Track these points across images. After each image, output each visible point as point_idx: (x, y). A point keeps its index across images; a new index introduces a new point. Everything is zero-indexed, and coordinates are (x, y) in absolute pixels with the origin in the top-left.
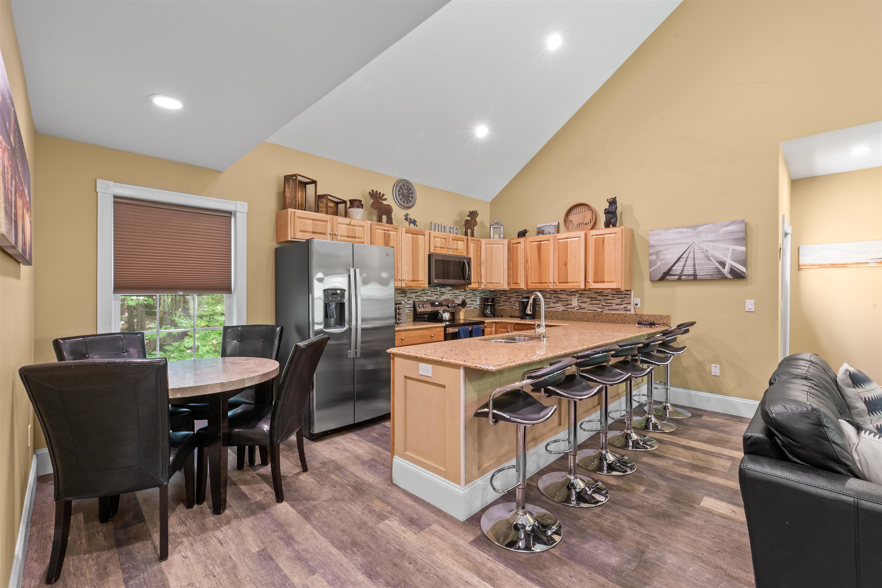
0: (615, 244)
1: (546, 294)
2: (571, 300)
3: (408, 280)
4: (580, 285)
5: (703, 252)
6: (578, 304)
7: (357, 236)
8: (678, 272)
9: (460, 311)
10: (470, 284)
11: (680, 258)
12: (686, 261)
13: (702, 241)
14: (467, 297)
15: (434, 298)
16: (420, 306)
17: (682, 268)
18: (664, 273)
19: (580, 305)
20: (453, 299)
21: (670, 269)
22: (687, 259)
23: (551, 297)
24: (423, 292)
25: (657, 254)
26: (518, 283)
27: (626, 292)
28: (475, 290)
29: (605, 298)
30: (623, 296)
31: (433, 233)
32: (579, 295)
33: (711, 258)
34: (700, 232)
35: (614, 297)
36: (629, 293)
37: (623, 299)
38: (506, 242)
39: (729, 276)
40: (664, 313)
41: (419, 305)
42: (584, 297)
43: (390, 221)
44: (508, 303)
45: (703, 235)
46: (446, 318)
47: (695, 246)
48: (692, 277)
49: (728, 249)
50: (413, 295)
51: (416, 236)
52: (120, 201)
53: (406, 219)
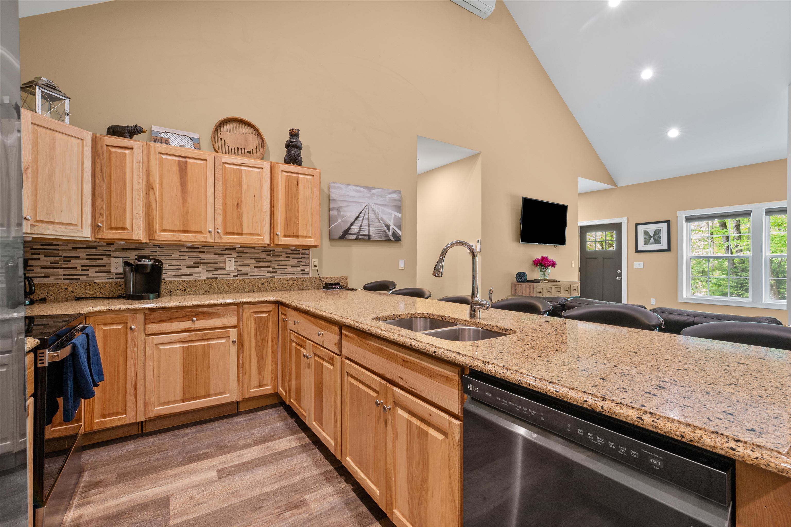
0: (312, 189)
1: (171, 252)
2: (225, 262)
4: (263, 239)
5: (375, 214)
6: (235, 267)
8: (356, 232)
11: (358, 217)
12: (363, 221)
13: (374, 204)
17: (359, 227)
18: (344, 231)
19: (240, 269)
21: (349, 228)
22: (363, 219)
23: (182, 257)
25: (338, 209)
26: (124, 229)
27: (304, 251)
29: (277, 259)
30: (300, 256)
32: (238, 255)
33: (380, 220)
34: (373, 194)
35: (289, 257)
36: (307, 253)
37: (300, 260)
38: (88, 137)
39: (392, 239)
40: (343, 275)
42: (246, 258)
44: (61, 271)
45: (375, 198)
47: (370, 207)
48: (367, 238)
49: (391, 214)
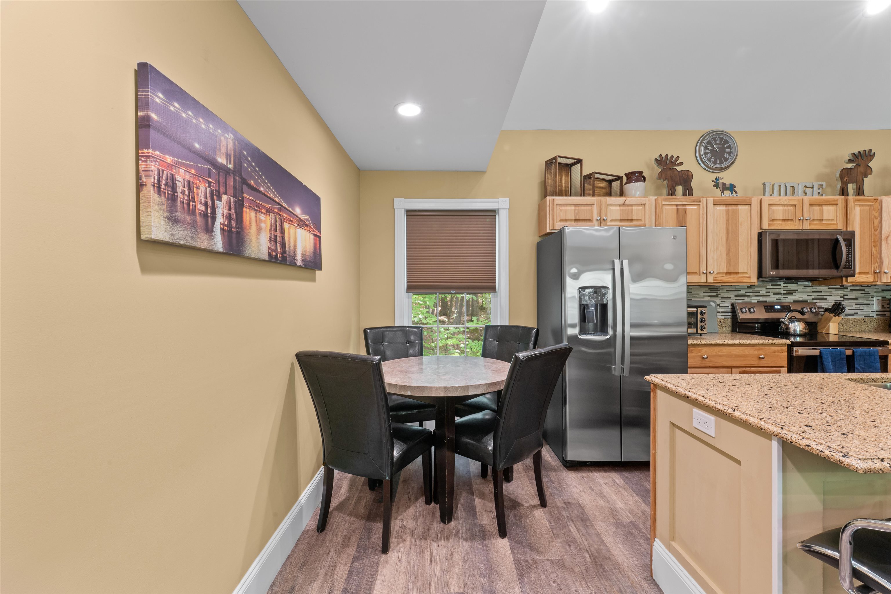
3: (718, 273)
7: (635, 218)
9: (829, 320)
10: (853, 276)
14: (846, 297)
15: (772, 299)
16: (744, 310)
20: (814, 301)
24: (750, 290)
28: (868, 286)
31: (767, 200)
41: (741, 309)
43: (688, 191)
46: (795, 330)
50: (732, 295)
51: (734, 208)
52: (410, 214)
53: (717, 185)
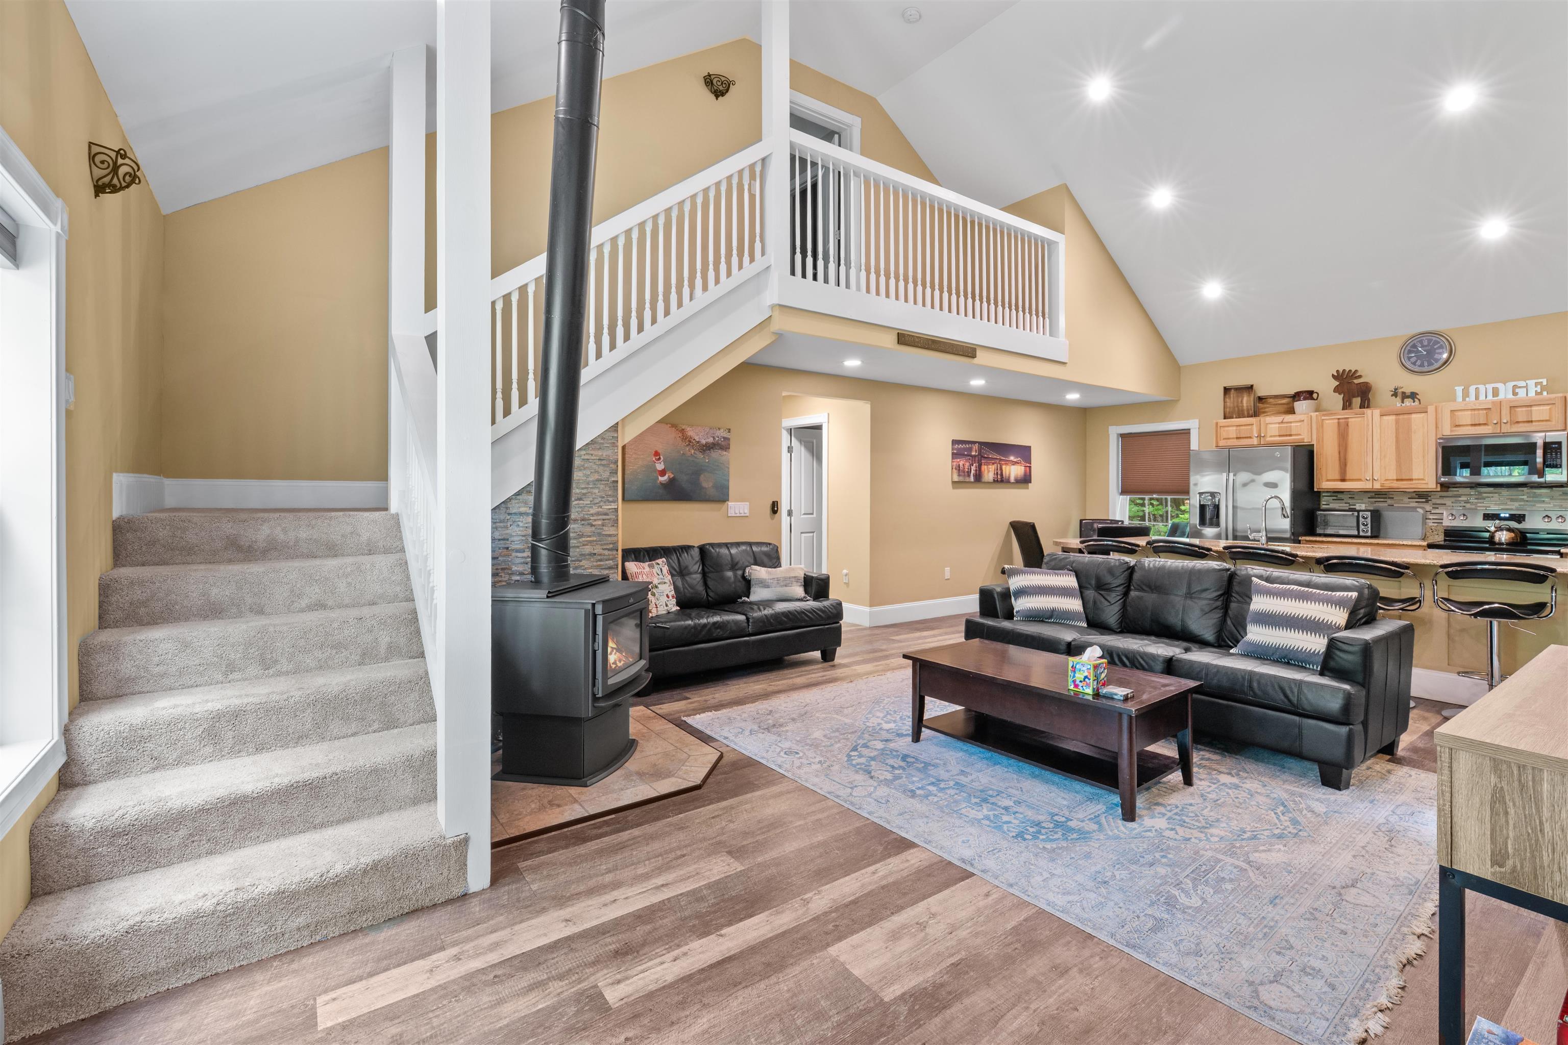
3: (1386, 480)
7: (1293, 433)
16: (1451, 517)
31: (1450, 406)
43: (1365, 404)
51: (1406, 416)
52: (1123, 436)
53: (1395, 394)
